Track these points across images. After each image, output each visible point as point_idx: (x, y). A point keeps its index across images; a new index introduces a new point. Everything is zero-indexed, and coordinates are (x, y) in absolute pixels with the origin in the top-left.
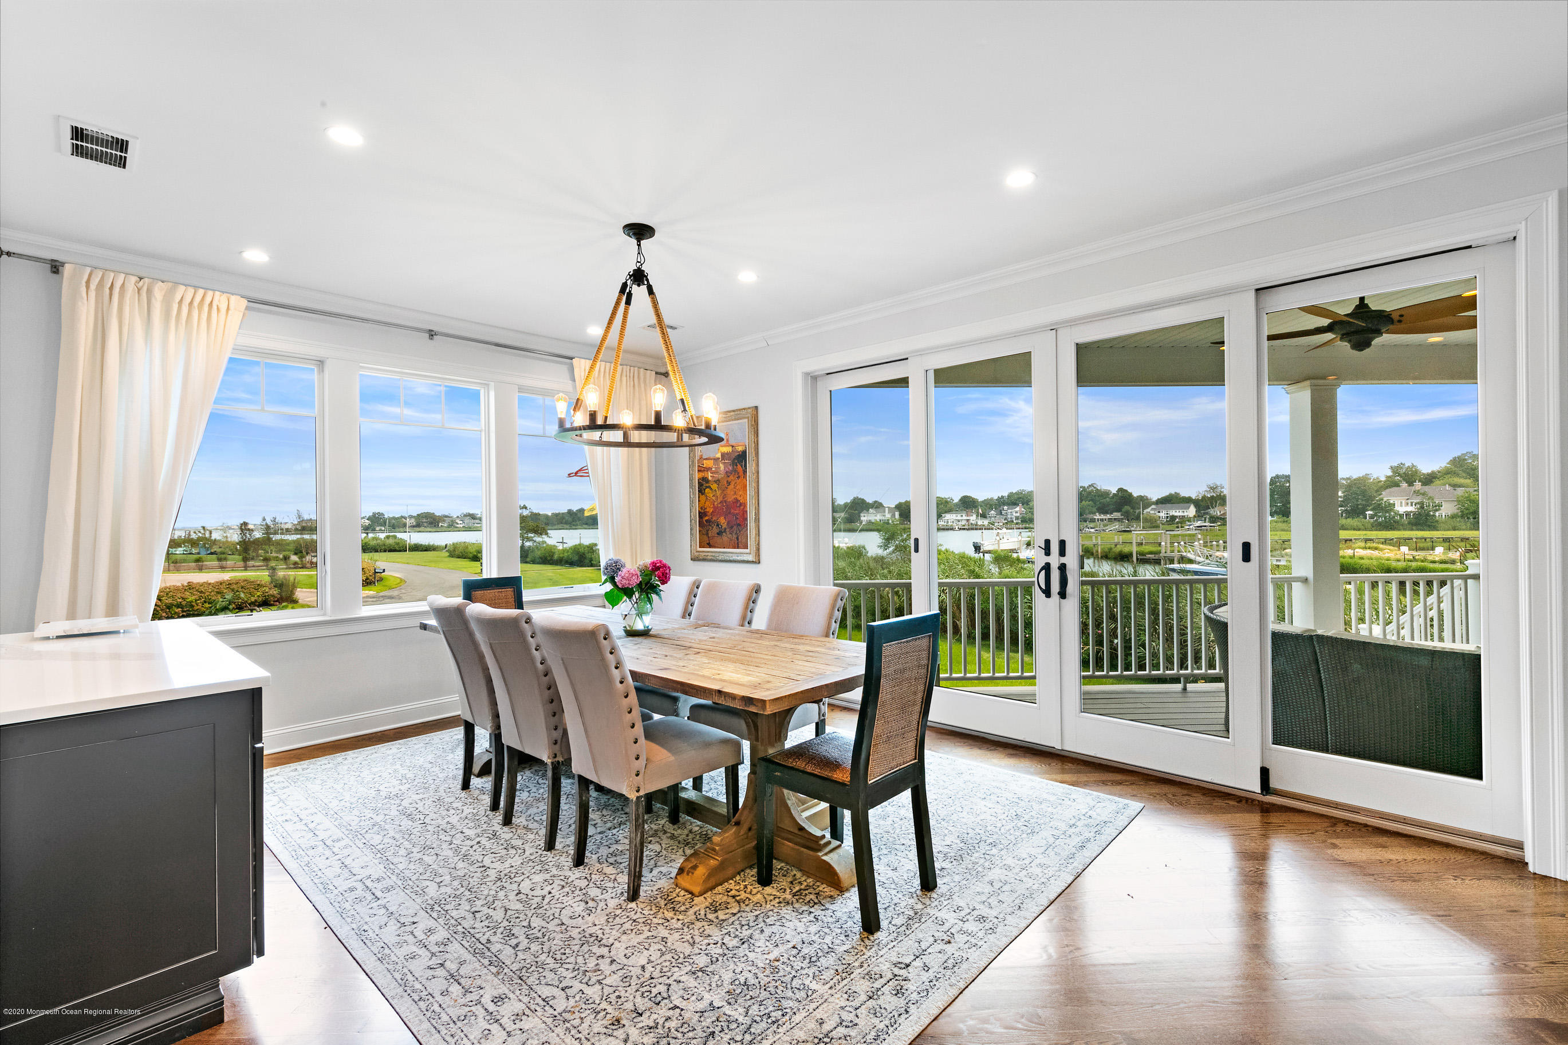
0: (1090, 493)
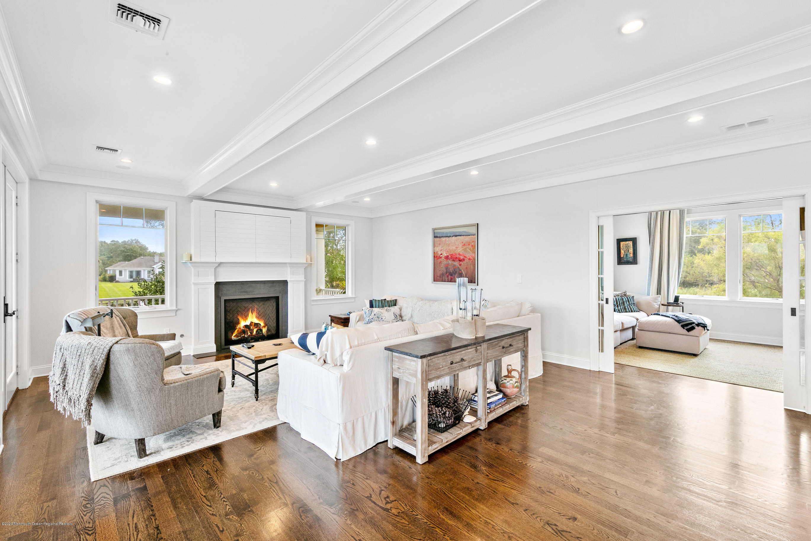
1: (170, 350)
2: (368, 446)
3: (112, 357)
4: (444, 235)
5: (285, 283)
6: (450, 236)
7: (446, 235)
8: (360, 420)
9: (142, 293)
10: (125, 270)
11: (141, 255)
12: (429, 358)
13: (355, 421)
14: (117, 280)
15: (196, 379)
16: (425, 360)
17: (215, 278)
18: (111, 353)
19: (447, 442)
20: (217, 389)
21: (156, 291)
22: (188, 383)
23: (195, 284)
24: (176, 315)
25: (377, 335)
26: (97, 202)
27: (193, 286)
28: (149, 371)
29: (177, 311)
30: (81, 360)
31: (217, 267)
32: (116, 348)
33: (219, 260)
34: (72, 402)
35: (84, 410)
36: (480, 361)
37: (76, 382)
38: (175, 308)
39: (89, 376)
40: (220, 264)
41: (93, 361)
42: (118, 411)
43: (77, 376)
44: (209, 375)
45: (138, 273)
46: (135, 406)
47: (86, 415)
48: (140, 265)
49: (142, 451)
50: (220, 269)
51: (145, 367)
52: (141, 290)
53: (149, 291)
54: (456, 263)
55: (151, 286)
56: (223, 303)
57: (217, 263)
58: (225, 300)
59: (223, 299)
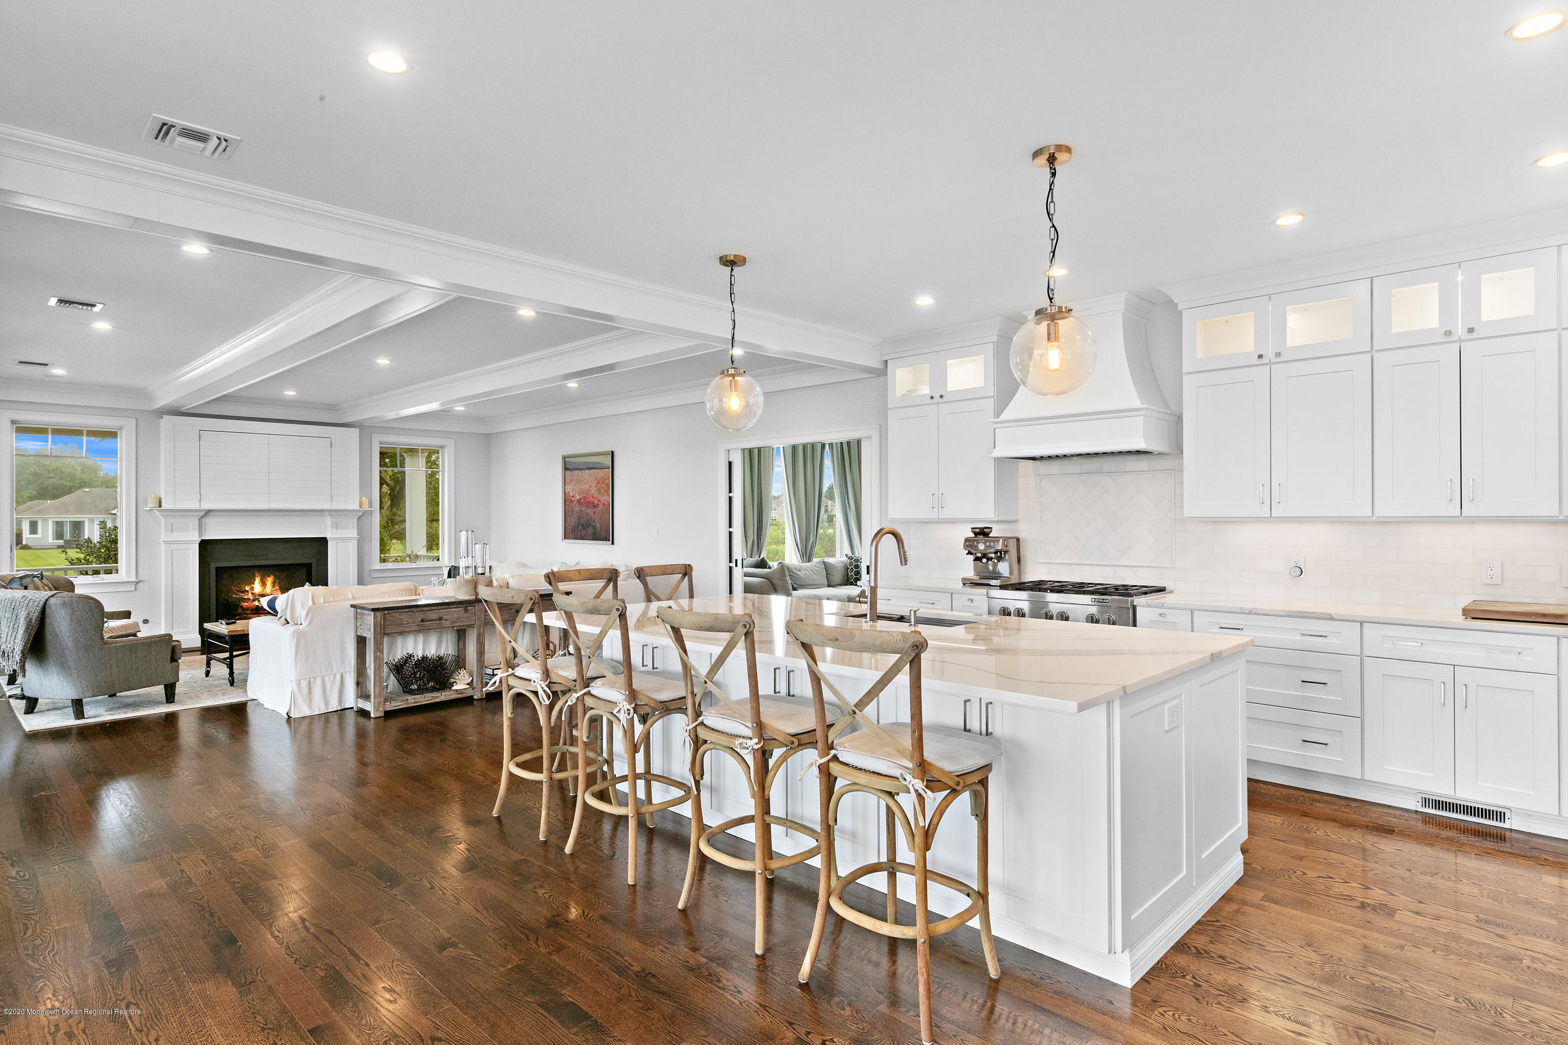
1: (121, 629)
2: (330, 708)
3: (47, 610)
4: (576, 467)
5: (323, 542)
6: (583, 469)
7: (579, 467)
8: (319, 681)
9: (83, 561)
10: (45, 520)
11: (83, 484)
12: (386, 612)
13: (312, 680)
14: (24, 543)
15: (142, 641)
16: (379, 614)
17: (200, 534)
18: (47, 606)
19: (415, 703)
20: (169, 657)
21: (109, 557)
22: (132, 644)
23: (166, 543)
24: (136, 589)
25: (352, 594)
26: (13, 422)
27: (163, 546)
28: (88, 627)
29: (137, 583)
30: (15, 613)
31: (203, 517)
32: (52, 601)
33: (206, 505)
34: (6, 655)
35: (19, 661)
36: (473, 623)
37: (10, 635)
38: (133, 579)
39: (24, 628)
40: (208, 512)
41: (28, 614)
42: (54, 669)
43: (11, 628)
44: (157, 639)
45: (77, 526)
46: (72, 664)
47: (21, 667)
48: (81, 508)
49: (79, 713)
50: (208, 520)
51: (83, 622)
52: (82, 556)
53: (95, 557)
54: (590, 511)
55: (100, 548)
56: (213, 572)
57: (202, 510)
58: (217, 569)
59: (213, 567)
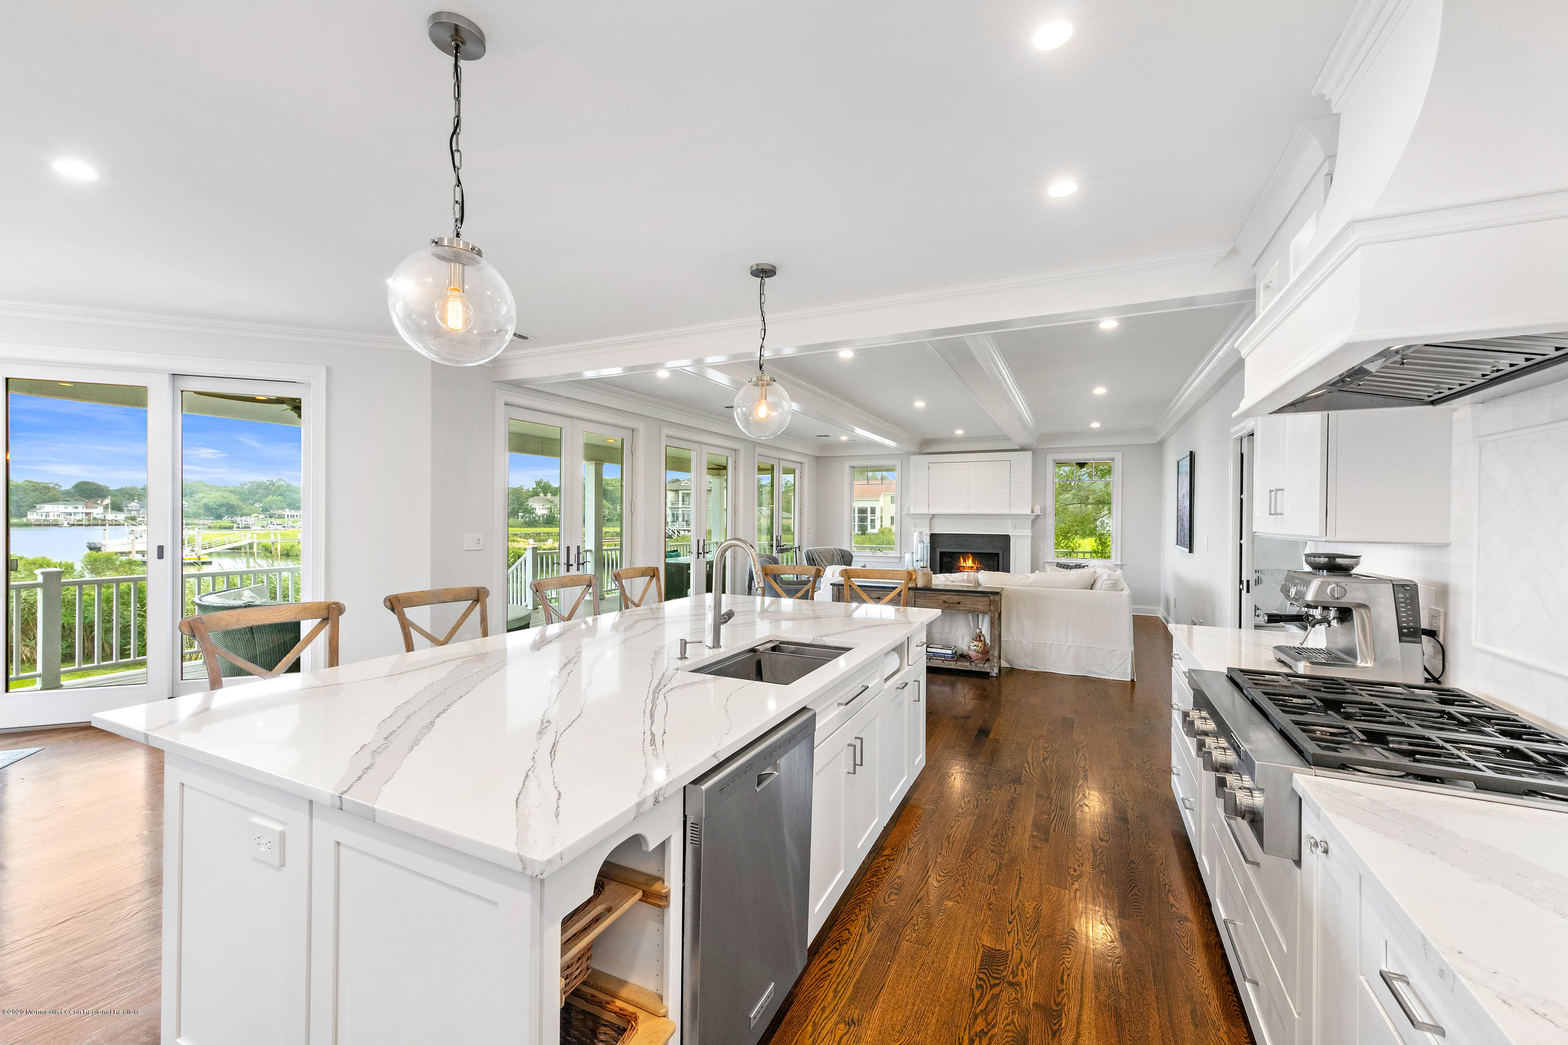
0: (279, 487)
5: (1007, 538)
17: (930, 529)
29: (901, 558)
31: (930, 519)
33: (933, 511)
38: (899, 556)
40: (933, 516)
50: (935, 521)
56: (938, 554)
57: (930, 514)
58: (940, 552)
59: (938, 550)
